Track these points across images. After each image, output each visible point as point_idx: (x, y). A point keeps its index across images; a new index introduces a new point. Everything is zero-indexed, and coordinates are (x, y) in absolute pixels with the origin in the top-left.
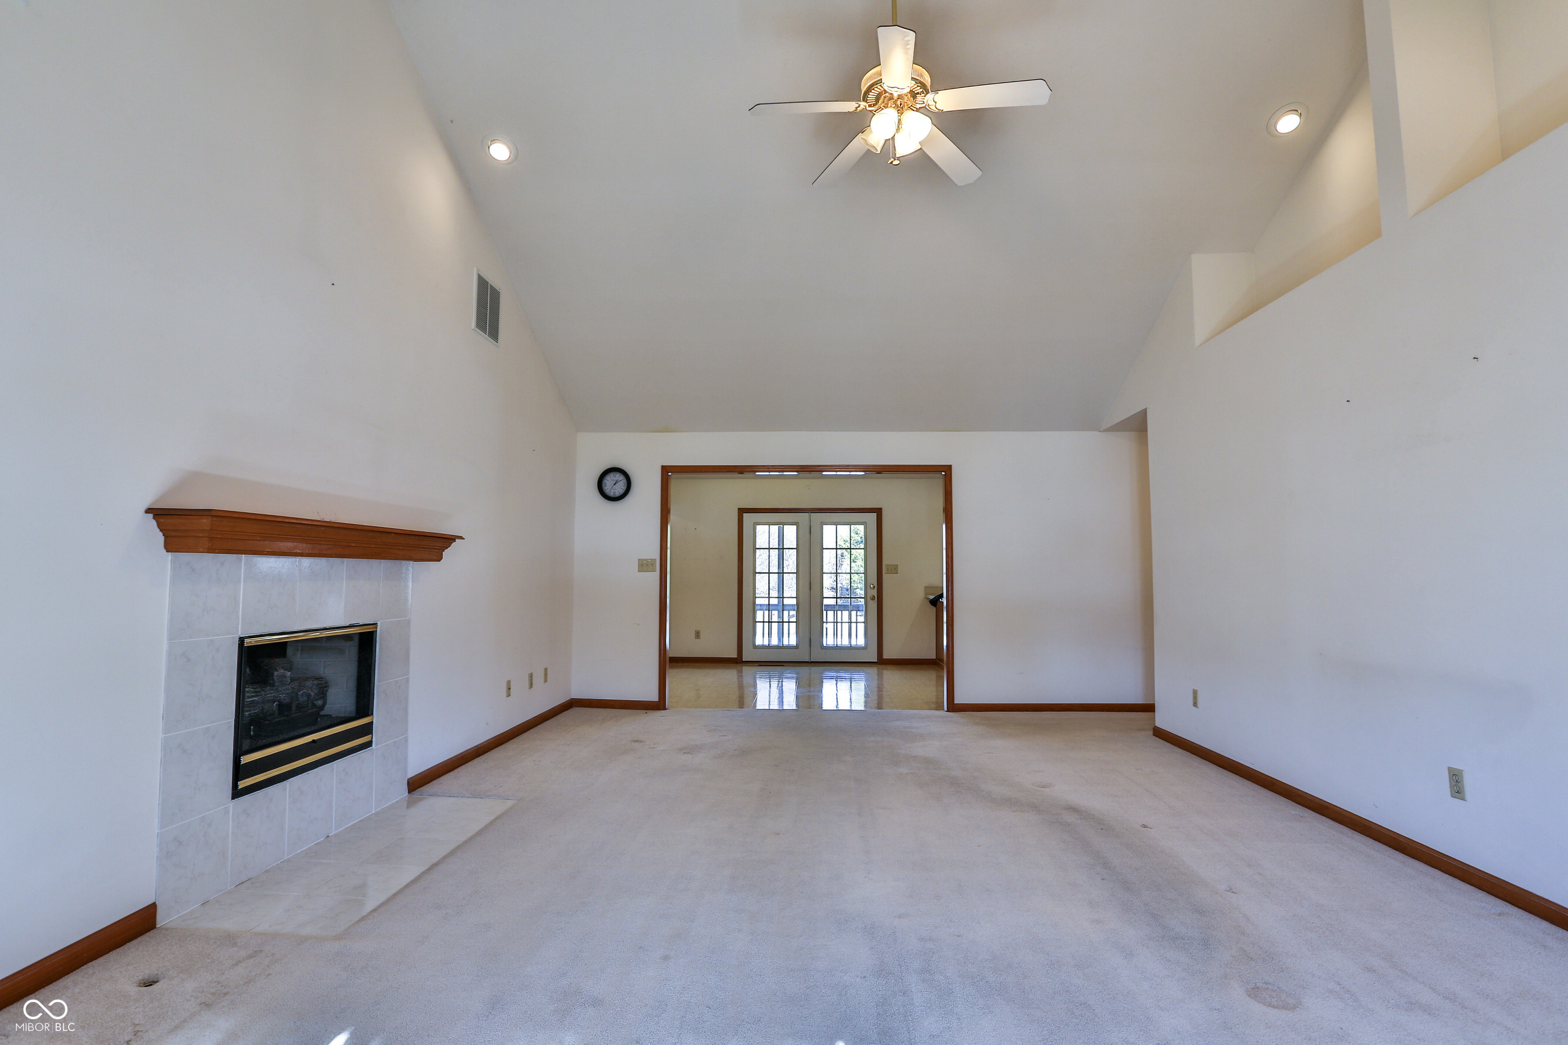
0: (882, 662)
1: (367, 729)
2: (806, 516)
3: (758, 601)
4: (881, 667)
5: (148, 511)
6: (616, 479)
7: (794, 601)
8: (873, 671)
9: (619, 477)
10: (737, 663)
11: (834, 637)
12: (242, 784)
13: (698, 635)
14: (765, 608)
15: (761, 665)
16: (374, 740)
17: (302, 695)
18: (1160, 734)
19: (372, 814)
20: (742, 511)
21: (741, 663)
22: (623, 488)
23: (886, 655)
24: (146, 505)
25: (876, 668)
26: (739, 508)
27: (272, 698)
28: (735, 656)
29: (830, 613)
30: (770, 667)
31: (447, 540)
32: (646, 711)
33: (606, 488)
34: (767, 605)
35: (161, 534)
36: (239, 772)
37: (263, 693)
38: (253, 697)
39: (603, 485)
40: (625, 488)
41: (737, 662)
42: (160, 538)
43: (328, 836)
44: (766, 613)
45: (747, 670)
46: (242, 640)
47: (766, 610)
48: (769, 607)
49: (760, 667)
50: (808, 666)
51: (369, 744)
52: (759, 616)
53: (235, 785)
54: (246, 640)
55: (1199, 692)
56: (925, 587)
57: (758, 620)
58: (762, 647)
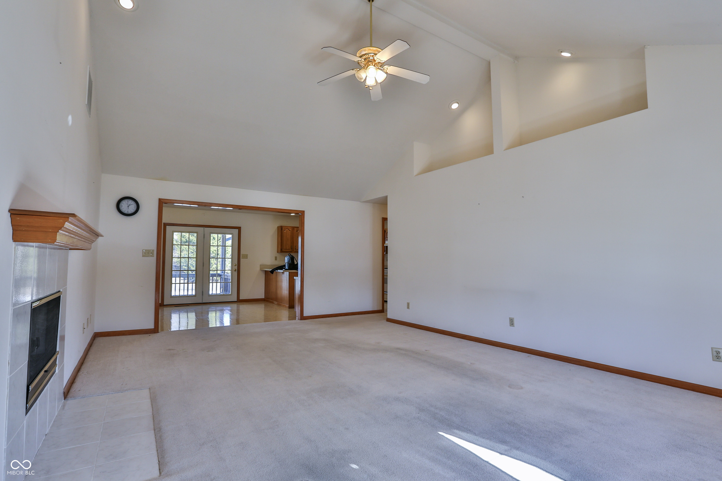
0: (239, 301)
4: (239, 303)
6: (129, 203)
7: (194, 272)
8: (235, 306)
9: (131, 202)
12: (28, 405)
15: (172, 307)
18: (390, 320)
19: (57, 416)
21: (163, 306)
22: (134, 209)
23: (241, 298)
25: (236, 304)
30: (179, 307)
33: (122, 208)
39: (120, 206)
43: (46, 435)
45: (167, 309)
49: (176, 307)
50: (201, 305)
52: (174, 280)
53: (26, 407)
55: (410, 304)
56: (260, 265)
57: (173, 283)
58: (175, 297)
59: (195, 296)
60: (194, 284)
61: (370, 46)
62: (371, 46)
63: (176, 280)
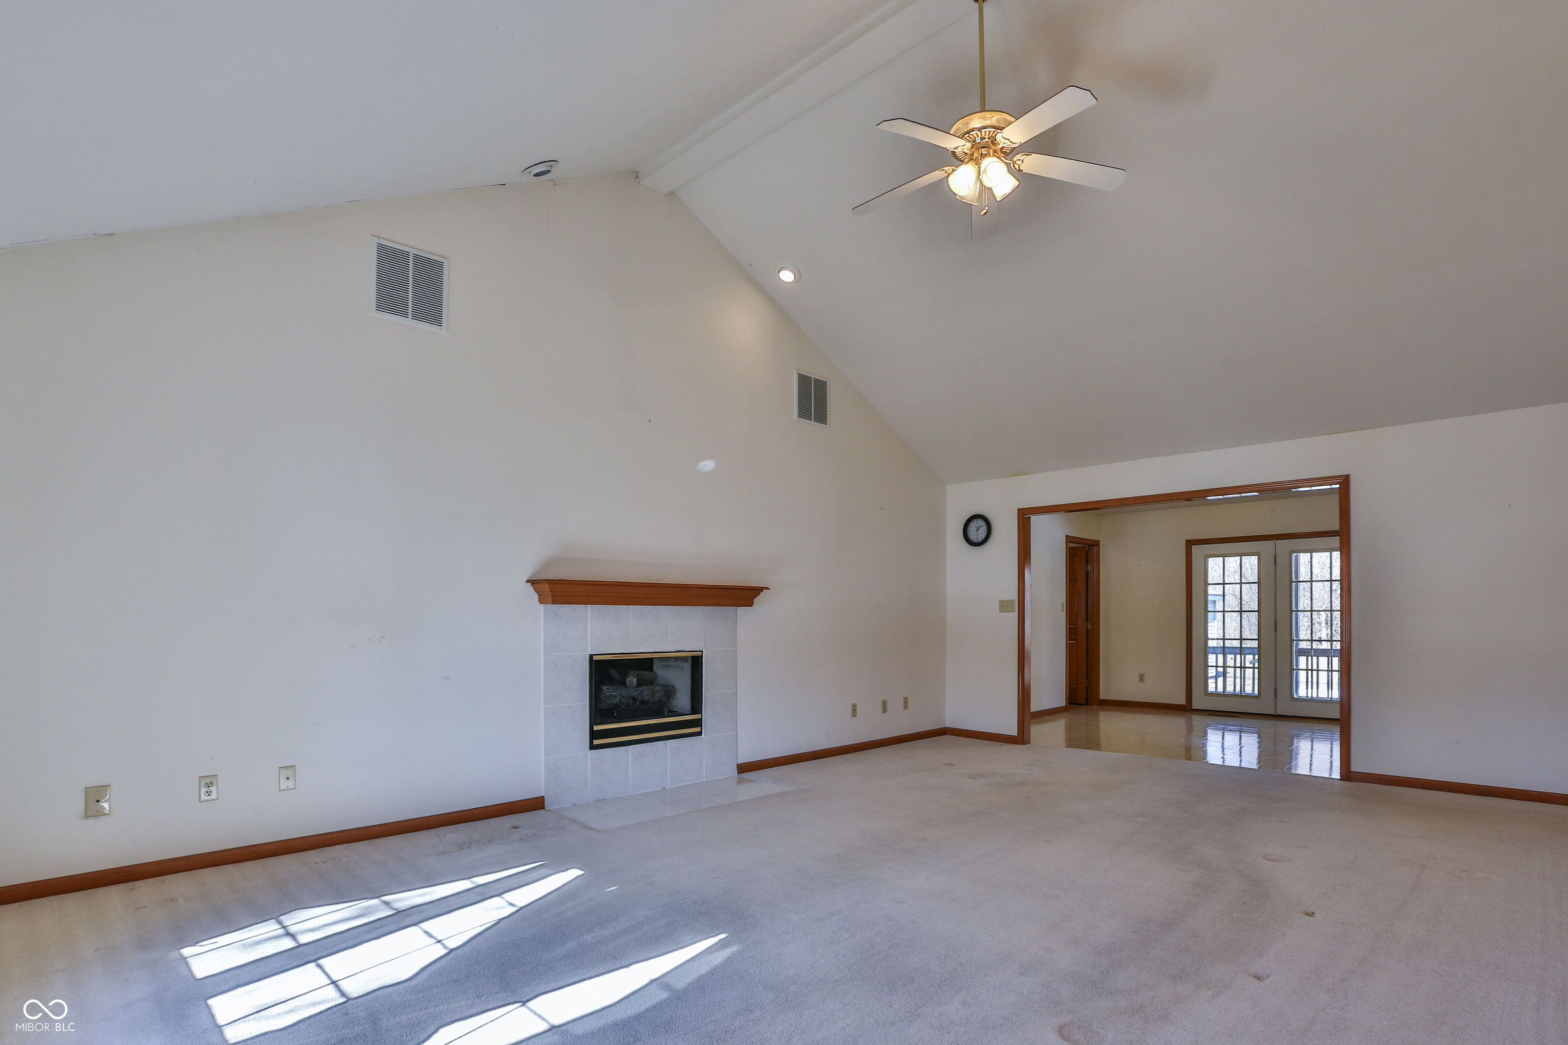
1: (698, 723)
2: (1270, 543)
3: (1211, 644)
5: (528, 581)
6: (978, 525)
7: (1255, 644)
9: (981, 523)
10: (1185, 711)
11: (1307, 688)
12: (596, 742)
13: (1142, 678)
14: (1219, 651)
15: (1210, 715)
16: (703, 731)
17: (646, 695)
20: (1190, 543)
21: (1190, 711)
24: (526, 578)
26: (1186, 540)
27: (626, 695)
28: (1184, 703)
29: (1302, 660)
30: (1223, 717)
31: (757, 591)
32: (1001, 744)
33: (970, 535)
34: (1221, 647)
35: (536, 594)
36: (594, 735)
37: (619, 691)
38: (612, 692)
39: (968, 532)
40: (986, 533)
41: (1186, 709)
42: (536, 596)
43: (664, 788)
44: (1220, 657)
45: (1197, 720)
46: (591, 656)
47: (1220, 653)
48: (1224, 651)
49: (1210, 717)
50: (1273, 720)
51: (700, 734)
52: (1212, 659)
53: (591, 743)
54: (594, 656)
57: (1210, 664)
58: (1216, 694)
59: (1258, 697)
60: (1256, 670)
61: (980, 110)
62: (983, 110)
63: (1218, 659)
